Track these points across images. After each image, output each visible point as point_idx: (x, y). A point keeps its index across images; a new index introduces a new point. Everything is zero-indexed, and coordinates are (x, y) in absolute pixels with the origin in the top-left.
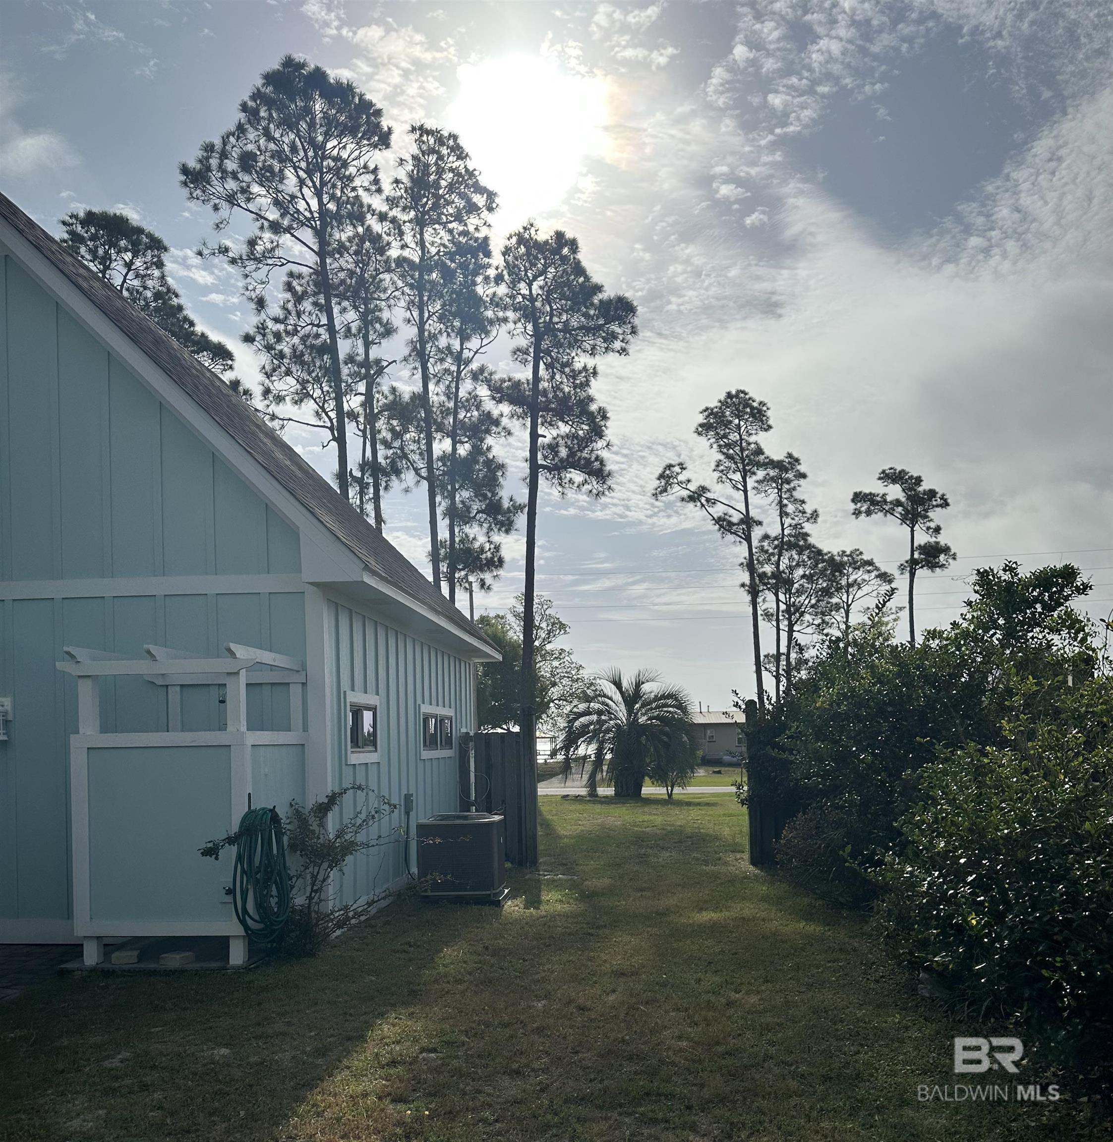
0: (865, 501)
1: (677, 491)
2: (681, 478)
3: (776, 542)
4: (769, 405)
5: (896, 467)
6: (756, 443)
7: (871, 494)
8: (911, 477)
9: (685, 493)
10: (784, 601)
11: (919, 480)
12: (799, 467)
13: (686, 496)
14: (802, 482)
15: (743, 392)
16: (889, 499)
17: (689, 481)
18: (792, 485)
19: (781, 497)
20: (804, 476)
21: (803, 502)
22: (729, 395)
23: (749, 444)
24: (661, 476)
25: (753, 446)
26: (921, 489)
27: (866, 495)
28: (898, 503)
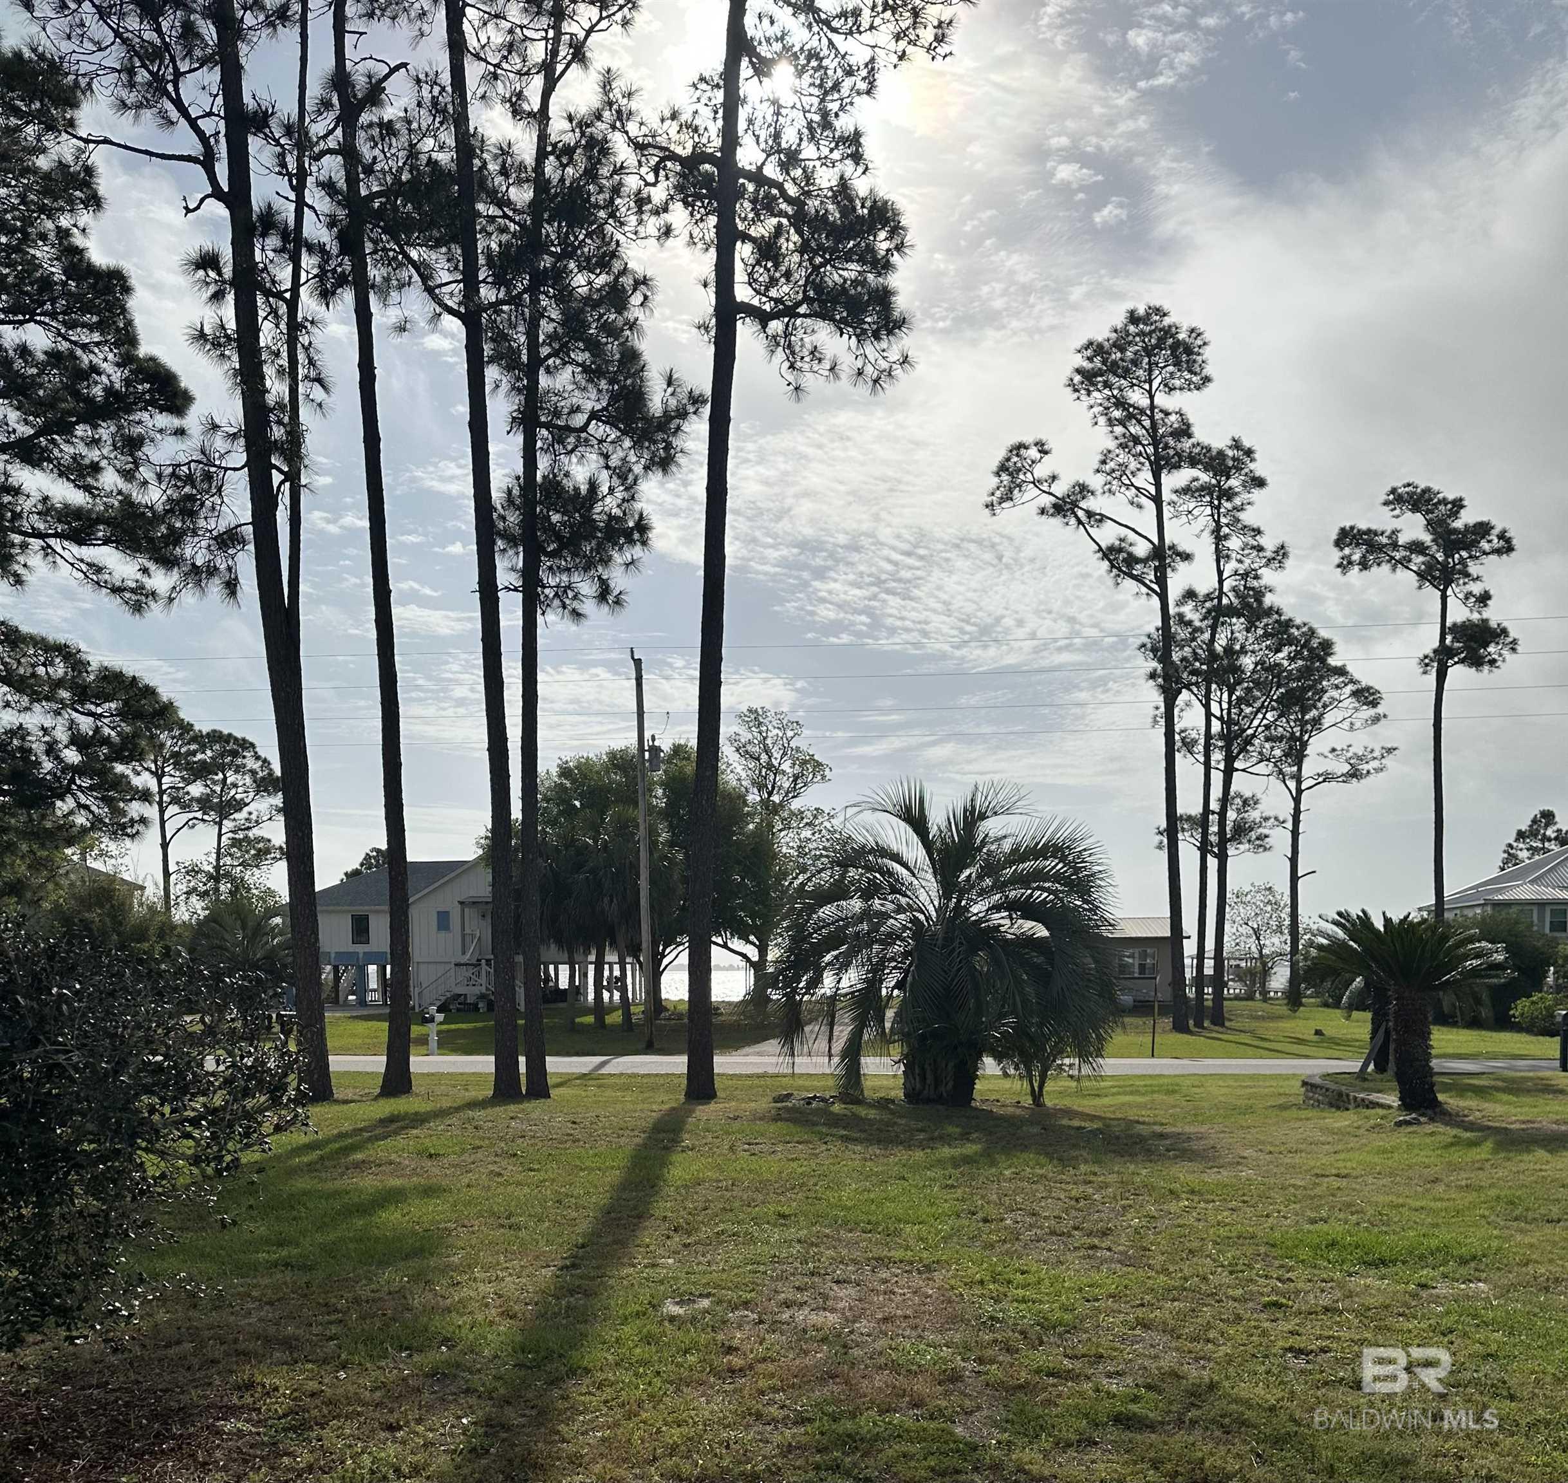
0: (1357, 545)
1: (1031, 499)
2: (1040, 471)
3: (1208, 605)
4: (1207, 336)
5: (1417, 482)
6: (1180, 413)
7: (1369, 532)
8: (1444, 501)
9: (1047, 501)
10: (1218, 714)
11: (1458, 505)
12: (1252, 466)
13: (1048, 505)
14: (1257, 494)
15: (1158, 311)
16: (1402, 539)
17: (1054, 478)
18: (1237, 501)
19: (1218, 522)
20: (1260, 483)
21: (1258, 531)
22: (1133, 318)
23: (1167, 414)
24: (1003, 468)
25: (1173, 418)
26: (1458, 524)
27: (1361, 533)
28: (1417, 547)
